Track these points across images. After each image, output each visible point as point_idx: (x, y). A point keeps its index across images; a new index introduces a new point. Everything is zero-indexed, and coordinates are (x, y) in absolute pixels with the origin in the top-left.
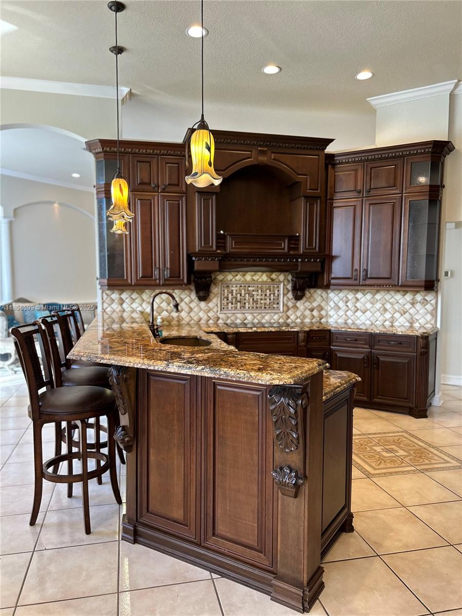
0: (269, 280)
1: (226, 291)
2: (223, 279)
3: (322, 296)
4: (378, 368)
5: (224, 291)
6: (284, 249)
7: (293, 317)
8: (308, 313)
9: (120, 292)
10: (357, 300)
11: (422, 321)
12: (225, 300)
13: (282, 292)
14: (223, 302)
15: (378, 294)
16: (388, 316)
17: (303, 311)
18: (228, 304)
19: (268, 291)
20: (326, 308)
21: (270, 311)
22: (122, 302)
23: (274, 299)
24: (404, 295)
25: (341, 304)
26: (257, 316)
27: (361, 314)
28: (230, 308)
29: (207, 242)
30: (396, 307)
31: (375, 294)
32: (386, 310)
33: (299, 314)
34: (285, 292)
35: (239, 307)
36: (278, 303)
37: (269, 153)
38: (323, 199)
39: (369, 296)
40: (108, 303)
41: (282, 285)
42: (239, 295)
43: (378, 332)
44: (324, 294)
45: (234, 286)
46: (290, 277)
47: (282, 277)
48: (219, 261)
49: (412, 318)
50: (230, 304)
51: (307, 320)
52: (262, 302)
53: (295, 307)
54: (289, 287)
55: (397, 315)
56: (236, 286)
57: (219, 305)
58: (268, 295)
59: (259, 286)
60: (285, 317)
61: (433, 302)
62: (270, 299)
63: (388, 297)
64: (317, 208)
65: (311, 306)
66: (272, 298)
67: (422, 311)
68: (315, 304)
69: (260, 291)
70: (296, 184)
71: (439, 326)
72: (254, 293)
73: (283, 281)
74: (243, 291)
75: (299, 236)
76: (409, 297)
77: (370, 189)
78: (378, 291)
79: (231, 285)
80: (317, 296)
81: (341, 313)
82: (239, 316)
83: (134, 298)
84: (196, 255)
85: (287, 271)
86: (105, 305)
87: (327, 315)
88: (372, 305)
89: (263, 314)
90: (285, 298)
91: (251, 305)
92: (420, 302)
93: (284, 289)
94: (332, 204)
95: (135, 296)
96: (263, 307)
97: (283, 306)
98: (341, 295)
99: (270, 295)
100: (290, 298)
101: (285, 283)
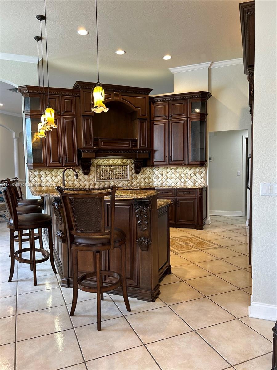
0: (122, 163)
1: (99, 169)
2: (97, 163)
3: (149, 171)
4: (179, 206)
5: (98, 169)
6: (129, 146)
7: (135, 183)
8: (142, 180)
9: (39, 171)
10: (167, 173)
11: (199, 182)
12: (99, 174)
13: (129, 170)
14: (97, 175)
15: (177, 169)
16: (183, 180)
17: (140, 179)
18: (100, 176)
19: (122, 169)
20: (152, 177)
21: (123, 180)
22: (40, 176)
23: (125, 173)
24: (190, 170)
25: (159, 175)
26: (116, 183)
27: (170, 180)
28: (101, 179)
29: (88, 142)
30: (187, 175)
31: (176, 169)
32: (181, 177)
33: (138, 181)
34: (131, 170)
35: (106, 178)
36: (127, 176)
37: (120, 95)
38: (148, 120)
39: (173, 170)
40: (32, 177)
41: (129, 166)
42: (106, 171)
43: (178, 188)
44: (151, 171)
45: (104, 166)
46: (133, 162)
47: (128, 162)
48: (96, 153)
49: (194, 181)
50: (101, 176)
51: (142, 184)
52: (119, 175)
53: (136, 177)
54: (133, 167)
55: (187, 180)
57: (95, 177)
58: (122, 171)
59: (117, 166)
60: (131, 183)
61: (204, 172)
62: (123, 173)
63: (182, 170)
64: (146, 125)
65: (144, 177)
66: (124, 173)
67: (199, 177)
68: (146, 176)
69: (117, 169)
70: (134, 113)
71: (207, 184)
72: (114, 170)
73: (129, 164)
74: (108, 169)
75: (137, 139)
76: (192, 170)
77: (172, 115)
78: (177, 168)
79: (101, 166)
80: (148, 171)
81: (159, 180)
82: (106, 183)
83: (47, 174)
84: (83, 149)
85: (131, 158)
86: (31, 178)
87: (152, 181)
88: (175, 175)
89: (120, 182)
90: (131, 173)
91: (113, 177)
92: (198, 173)
93: (130, 168)
94: (153, 123)
96: (119, 178)
97: (130, 177)
98: (159, 170)
99: (123, 171)
100: (133, 173)
101: (130, 165)
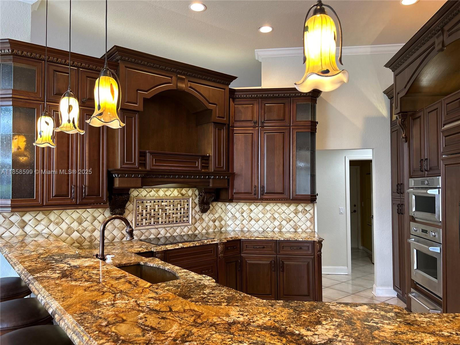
0: (180, 195)
1: (140, 207)
2: (138, 195)
3: (221, 208)
5: (138, 207)
6: (197, 167)
7: (199, 229)
8: (211, 223)
9: (21, 214)
10: (251, 211)
11: (304, 227)
12: (140, 215)
13: (190, 206)
14: (137, 218)
15: (268, 205)
16: (277, 223)
17: (207, 222)
18: (142, 220)
19: (179, 205)
20: (225, 218)
21: (180, 224)
23: (184, 213)
24: (288, 207)
25: (238, 215)
26: (169, 230)
27: (255, 222)
28: (144, 224)
30: (283, 216)
31: (266, 206)
32: (275, 219)
33: (204, 225)
34: (193, 206)
35: (152, 223)
36: (187, 217)
37: (186, 81)
38: (227, 126)
39: (261, 207)
41: (191, 199)
42: (153, 210)
44: (223, 207)
46: (197, 193)
47: (190, 192)
50: (144, 220)
51: (211, 230)
52: (174, 216)
53: (202, 219)
54: (197, 201)
55: (284, 223)
56: (150, 202)
57: (134, 221)
58: (179, 209)
59: (171, 201)
60: (193, 229)
61: (311, 211)
62: (181, 213)
63: (276, 208)
65: (214, 217)
67: (303, 219)
68: (217, 216)
69: (172, 206)
71: (316, 230)
72: (166, 208)
73: (192, 196)
74: (157, 206)
75: (209, 156)
76: (292, 207)
77: (265, 120)
79: (145, 201)
80: (218, 208)
81: (238, 222)
82: (153, 231)
84: (118, 171)
85: (195, 187)
87: (226, 224)
88: (263, 215)
89: (175, 228)
90: (194, 211)
91: (164, 220)
92: (301, 212)
93: (192, 203)
94: (233, 130)
95: (40, 216)
96: (175, 221)
97: (192, 219)
98: (238, 207)
99: (181, 209)
100: (197, 211)
101: (193, 198)
